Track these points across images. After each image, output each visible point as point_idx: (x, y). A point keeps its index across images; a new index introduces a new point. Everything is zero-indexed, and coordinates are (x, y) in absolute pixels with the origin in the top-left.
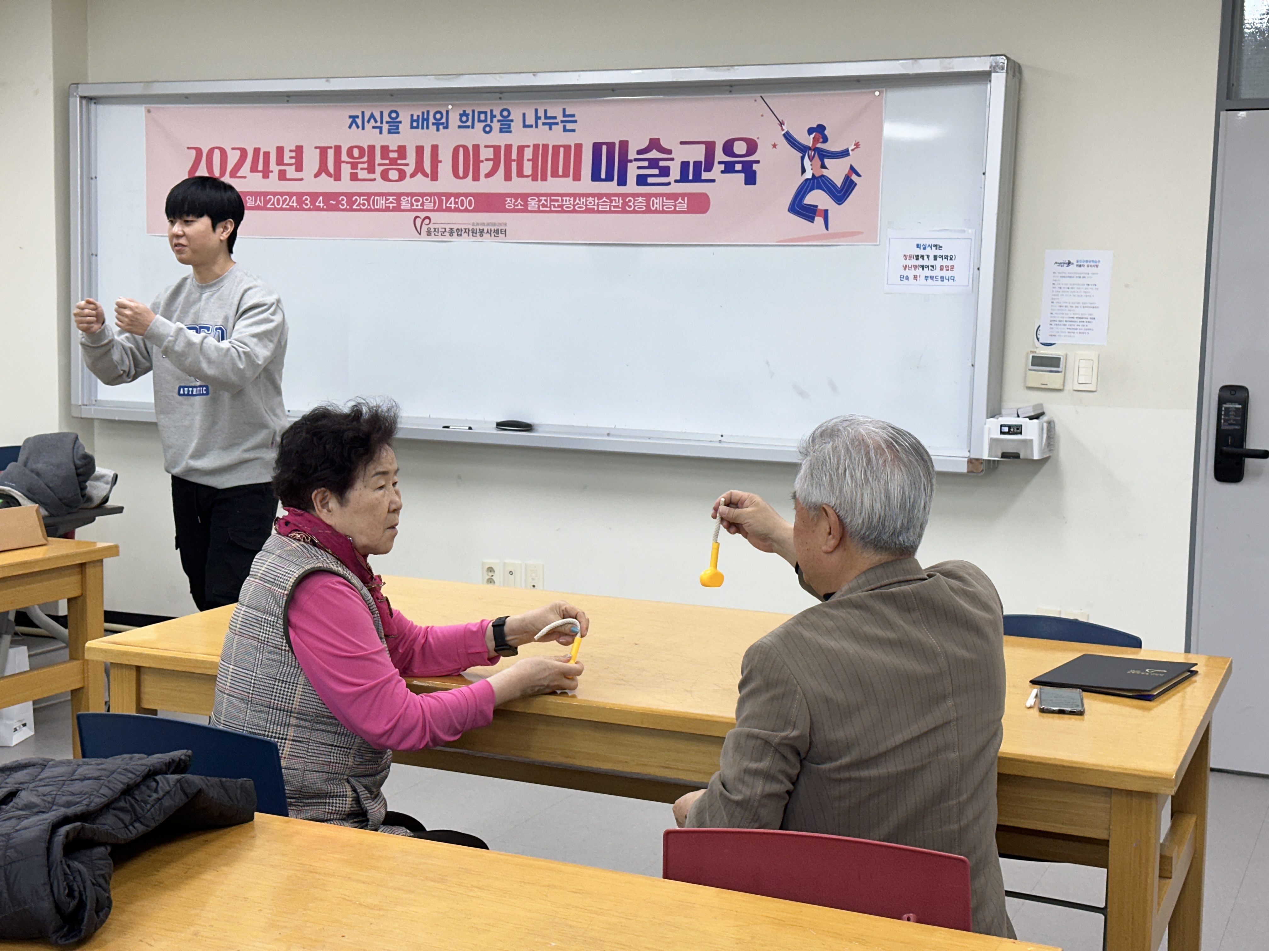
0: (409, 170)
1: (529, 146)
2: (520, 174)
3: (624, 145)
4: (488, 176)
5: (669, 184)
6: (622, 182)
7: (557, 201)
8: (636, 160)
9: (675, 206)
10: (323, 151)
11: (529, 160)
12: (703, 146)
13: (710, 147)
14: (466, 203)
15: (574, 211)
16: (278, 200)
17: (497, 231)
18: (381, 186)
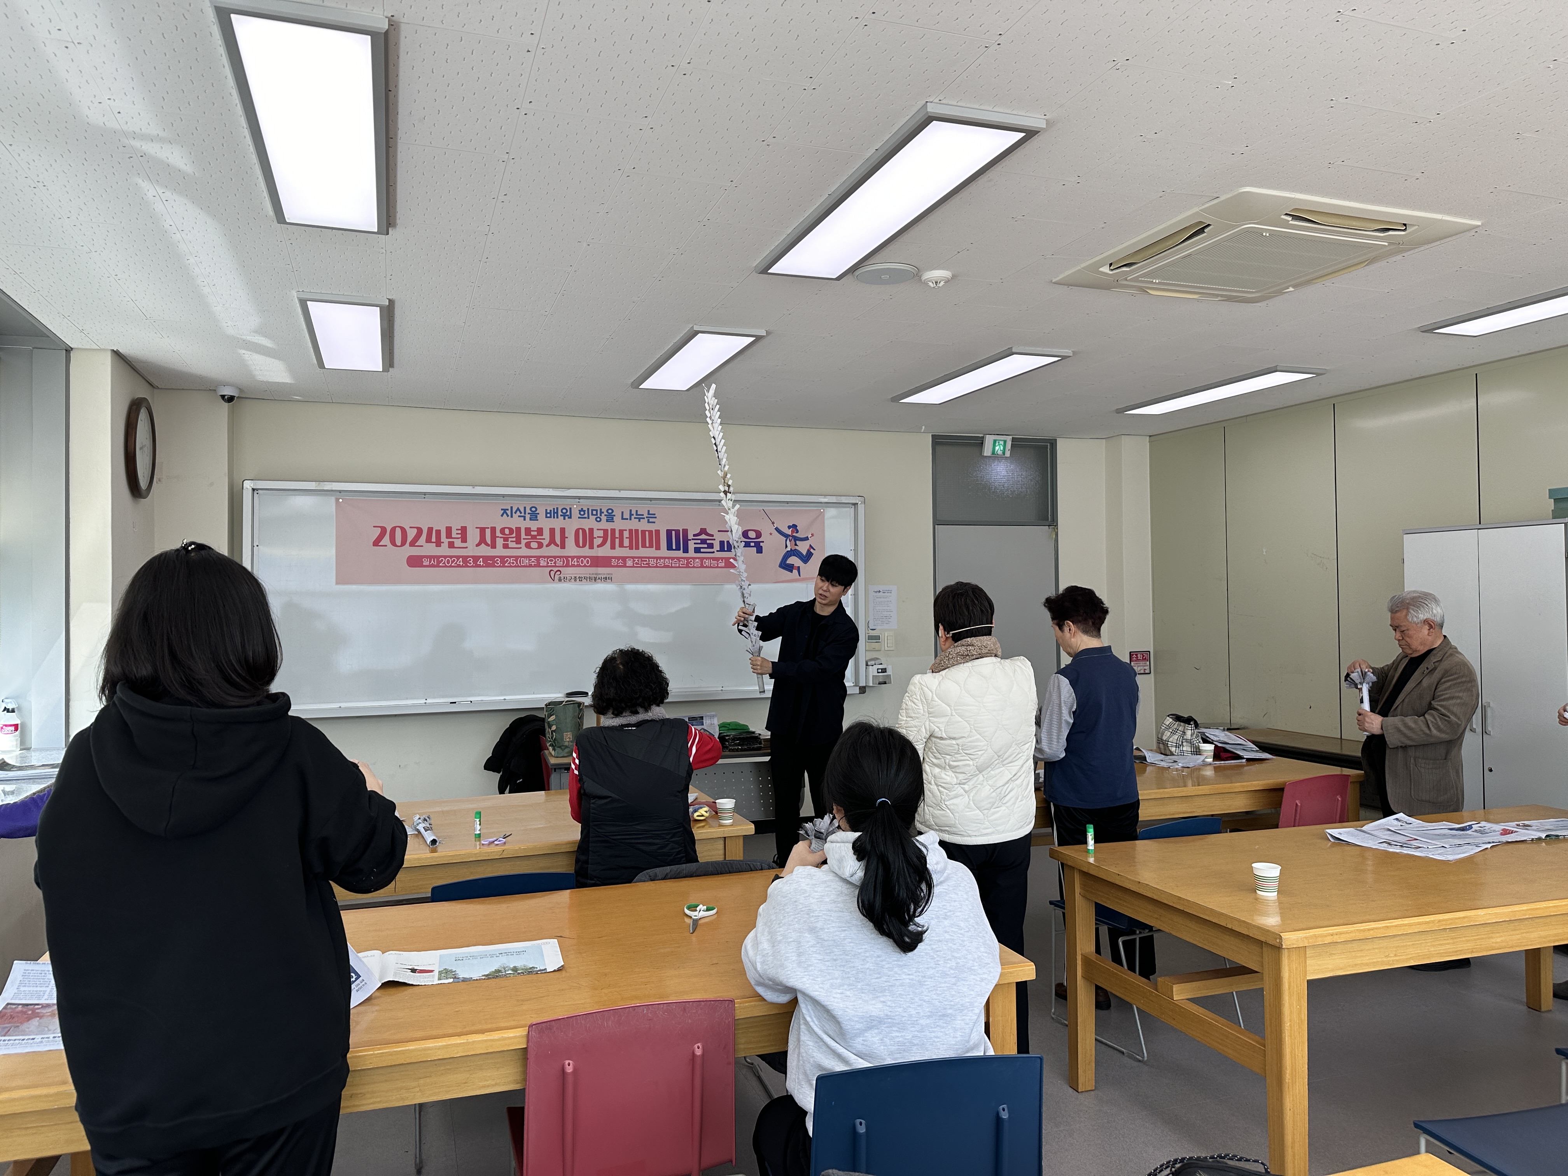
0: (546, 542)
1: (626, 530)
2: (621, 545)
3: (685, 532)
4: (598, 546)
5: (714, 552)
6: (686, 550)
7: (646, 561)
8: (693, 539)
9: (718, 564)
10: (482, 530)
11: (627, 538)
14: (585, 562)
15: (657, 567)
16: (448, 560)
17: (606, 578)
18: (524, 551)
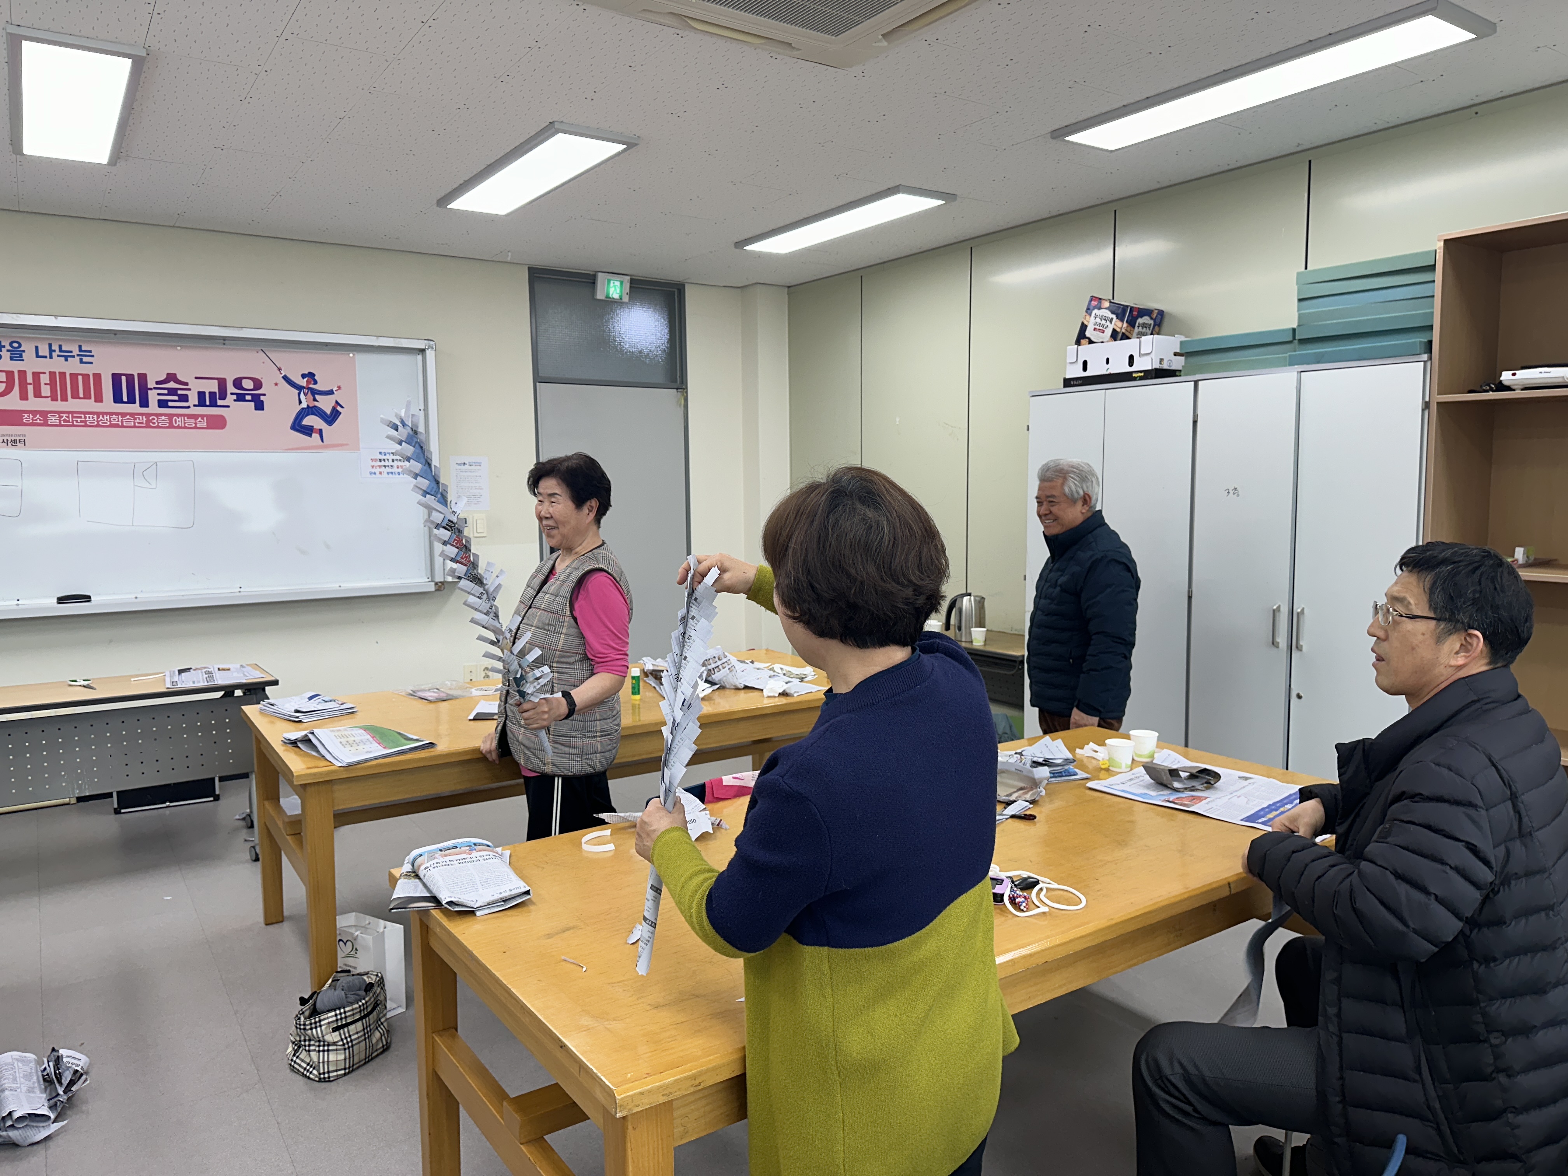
1: (44, 373)
2: (38, 394)
3: (143, 377)
5: (189, 407)
6: (144, 403)
8: (155, 388)
9: (196, 424)
11: (46, 384)
12: (216, 381)
13: (222, 383)
15: (98, 426)
17: (15, 441)
